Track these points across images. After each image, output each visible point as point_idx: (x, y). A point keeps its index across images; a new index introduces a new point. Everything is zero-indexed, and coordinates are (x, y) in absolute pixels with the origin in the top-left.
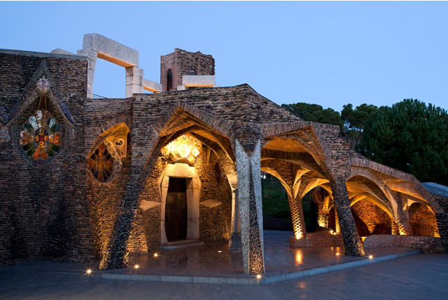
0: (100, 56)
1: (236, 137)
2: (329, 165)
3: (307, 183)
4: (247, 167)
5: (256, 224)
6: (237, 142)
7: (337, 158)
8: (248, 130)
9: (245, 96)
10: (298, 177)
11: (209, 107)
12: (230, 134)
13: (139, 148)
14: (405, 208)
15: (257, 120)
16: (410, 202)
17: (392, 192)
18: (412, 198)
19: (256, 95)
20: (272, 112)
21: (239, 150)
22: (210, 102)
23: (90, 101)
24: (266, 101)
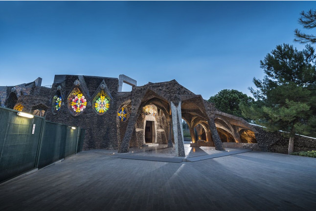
0: (124, 82)
1: (171, 100)
2: (207, 113)
3: (196, 122)
4: (176, 112)
5: (181, 135)
6: (171, 102)
7: (210, 110)
8: (176, 97)
9: (174, 84)
10: (193, 120)
11: (160, 90)
12: (168, 100)
13: (134, 107)
14: (237, 132)
15: (179, 94)
16: (240, 129)
17: (231, 125)
18: (241, 127)
19: (178, 84)
20: (184, 92)
21: (172, 105)
22: (161, 88)
23: (119, 93)
24: (182, 87)
